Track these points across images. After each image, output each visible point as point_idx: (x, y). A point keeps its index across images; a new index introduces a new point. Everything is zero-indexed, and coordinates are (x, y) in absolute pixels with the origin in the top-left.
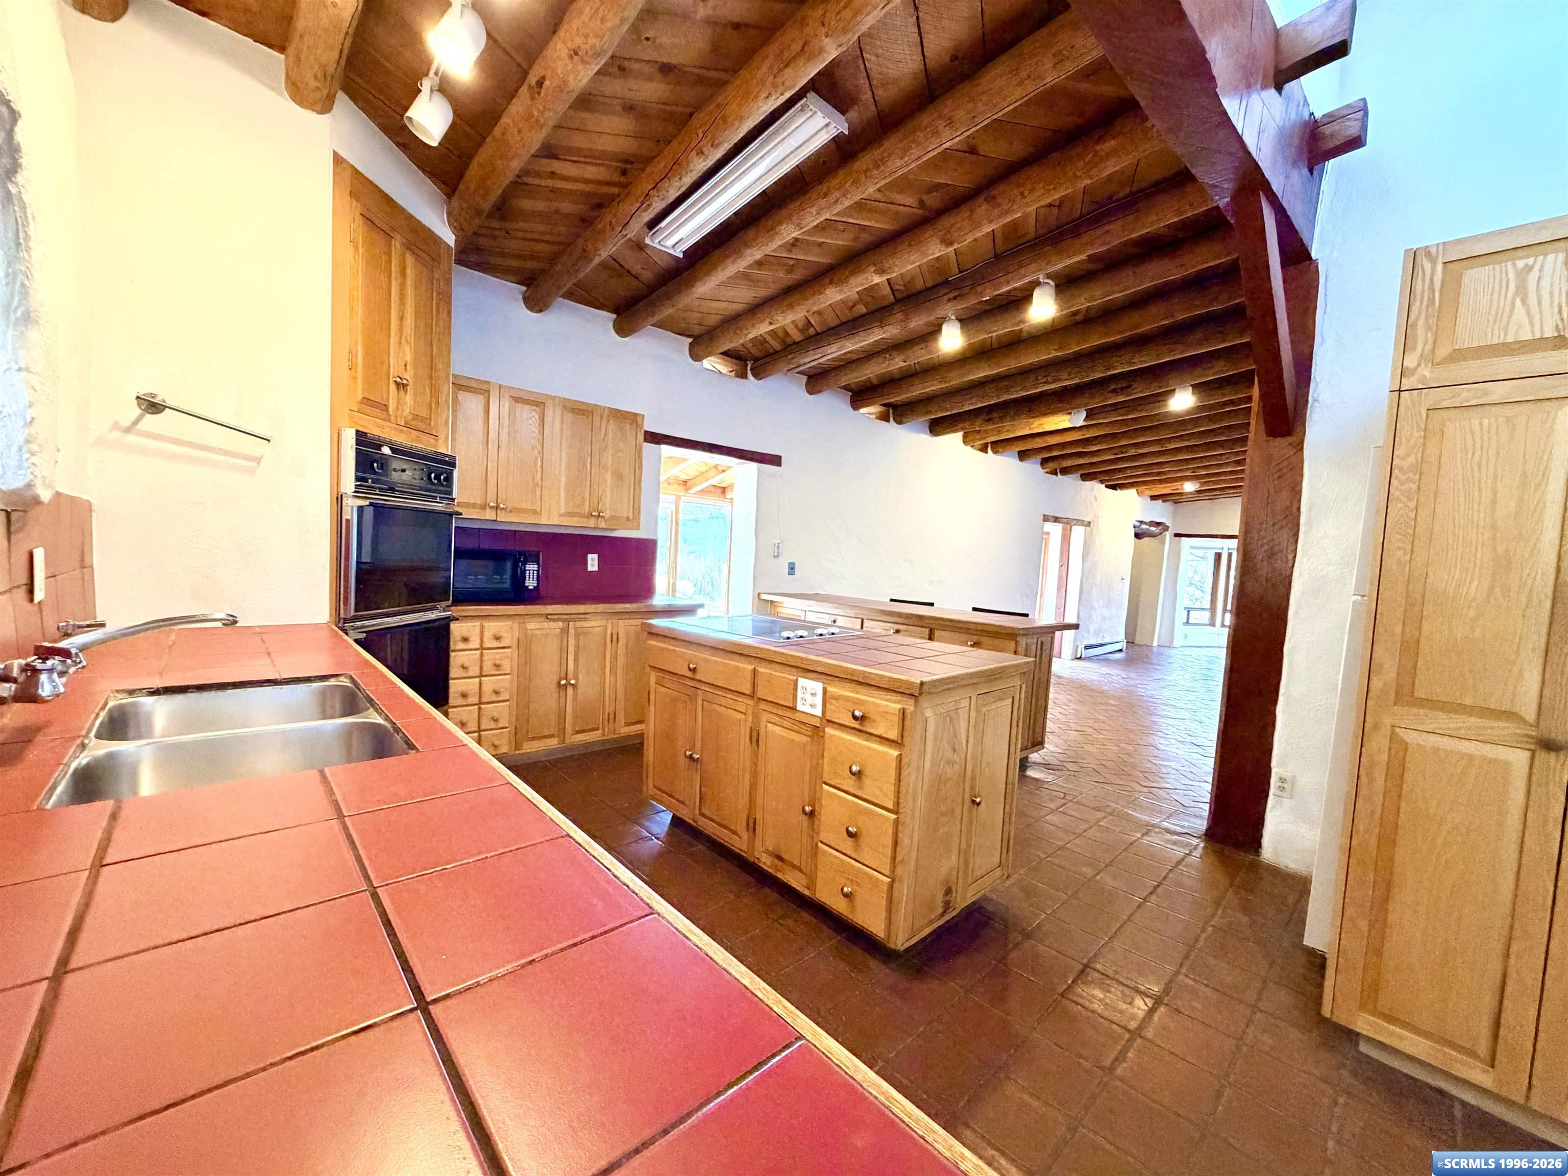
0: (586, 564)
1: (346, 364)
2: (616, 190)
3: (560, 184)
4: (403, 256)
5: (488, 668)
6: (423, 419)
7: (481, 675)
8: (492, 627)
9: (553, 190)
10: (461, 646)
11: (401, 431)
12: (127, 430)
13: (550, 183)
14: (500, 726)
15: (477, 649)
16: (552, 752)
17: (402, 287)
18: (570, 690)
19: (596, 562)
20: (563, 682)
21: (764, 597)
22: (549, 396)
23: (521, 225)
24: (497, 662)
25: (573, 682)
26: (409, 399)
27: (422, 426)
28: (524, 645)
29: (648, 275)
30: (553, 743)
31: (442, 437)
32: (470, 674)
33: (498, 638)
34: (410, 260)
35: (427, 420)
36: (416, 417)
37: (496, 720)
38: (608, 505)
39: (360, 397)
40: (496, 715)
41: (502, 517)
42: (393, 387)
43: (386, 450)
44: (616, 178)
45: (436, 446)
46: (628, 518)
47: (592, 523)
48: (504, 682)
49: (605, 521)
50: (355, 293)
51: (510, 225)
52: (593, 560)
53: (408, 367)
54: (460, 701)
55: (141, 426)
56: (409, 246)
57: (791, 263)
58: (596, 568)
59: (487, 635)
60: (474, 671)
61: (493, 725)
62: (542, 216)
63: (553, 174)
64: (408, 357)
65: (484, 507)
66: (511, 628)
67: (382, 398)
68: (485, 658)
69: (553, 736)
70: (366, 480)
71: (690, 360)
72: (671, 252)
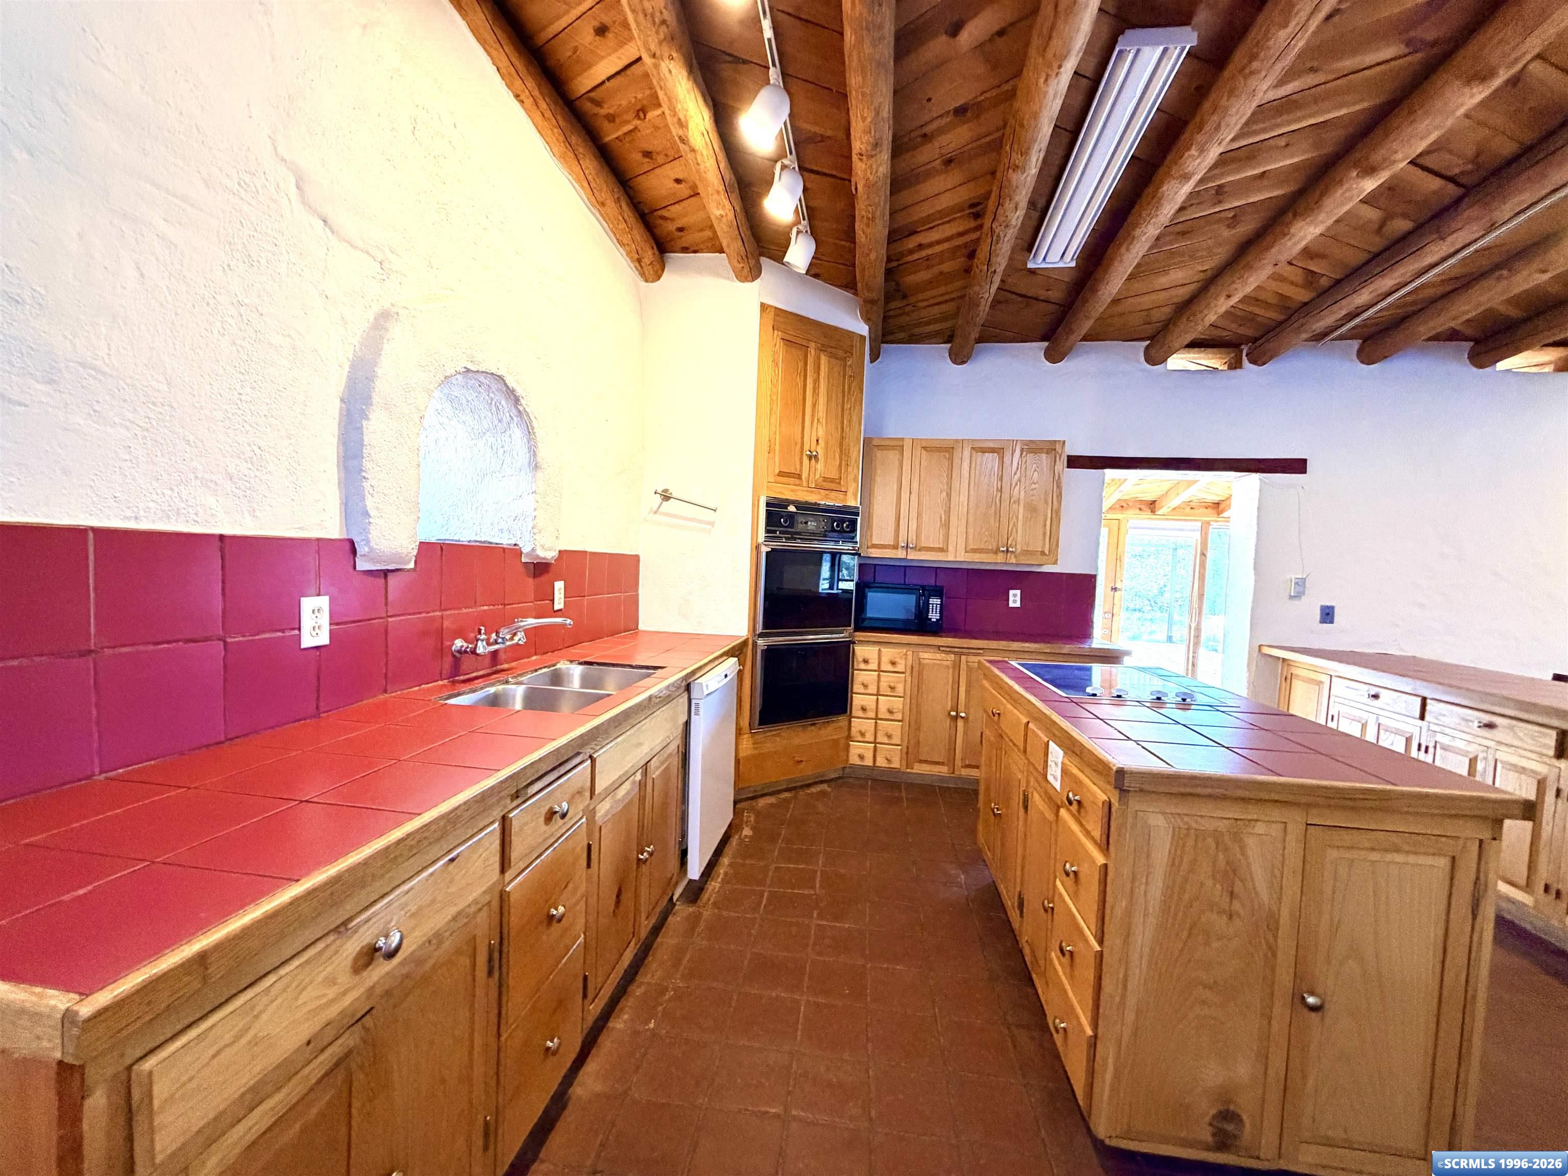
0: (1008, 600)
1: (766, 448)
2: (974, 236)
3: (929, 251)
4: (819, 358)
5: (884, 689)
6: (832, 481)
7: (878, 694)
8: (888, 653)
9: (928, 258)
10: (862, 666)
11: (812, 492)
12: (655, 513)
13: (924, 253)
14: (892, 742)
15: (875, 671)
16: (942, 779)
17: (816, 381)
18: (960, 723)
19: (1018, 598)
20: (953, 713)
21: (1266, 650)
22: (956, 441)
23: (921, 296)
24: (892, 685)
25: (963, 715)
26: (820, 466)
27: (833, 486)
28: (918, 672)
29: (1056, 295)
30: (943, 770)
31: (850, 494)
32: (869, 691)
33: (893, 663)
34: (824, 359)
35: (837, 481)
36: (825, 479)
37: (889, 737)
38: (1019, 539)
39: (777, 472)
40: (890, 732)
41: (912, 555)
42: (806, 460)
43: (792, 508)
44: (973, 224)
45: (845, 500)
46: (1043, 553)
47: (1000, 558)
48: (897, 703)
49: (1015, 557)
50: (774, 398)
51: (912, 300)
52: (1015, 595)
53: (820, 441)
54: (861, 714)
55: (662, 509)
56: (822, 349)
57: (1231, 214)
58: (1018, 605)
59: (885, 659)
60: (873, 689)
61: (886, 740)
62: (930, 284)
63: (921, 247)
64: (821, 432)
65: (895, 547)
66: (906, 654)
67: (796, 469)
68: (882, 679)
69: (942, 764)
70: (775, 532)
71: (1148, 366)
72: (1061, 265)
